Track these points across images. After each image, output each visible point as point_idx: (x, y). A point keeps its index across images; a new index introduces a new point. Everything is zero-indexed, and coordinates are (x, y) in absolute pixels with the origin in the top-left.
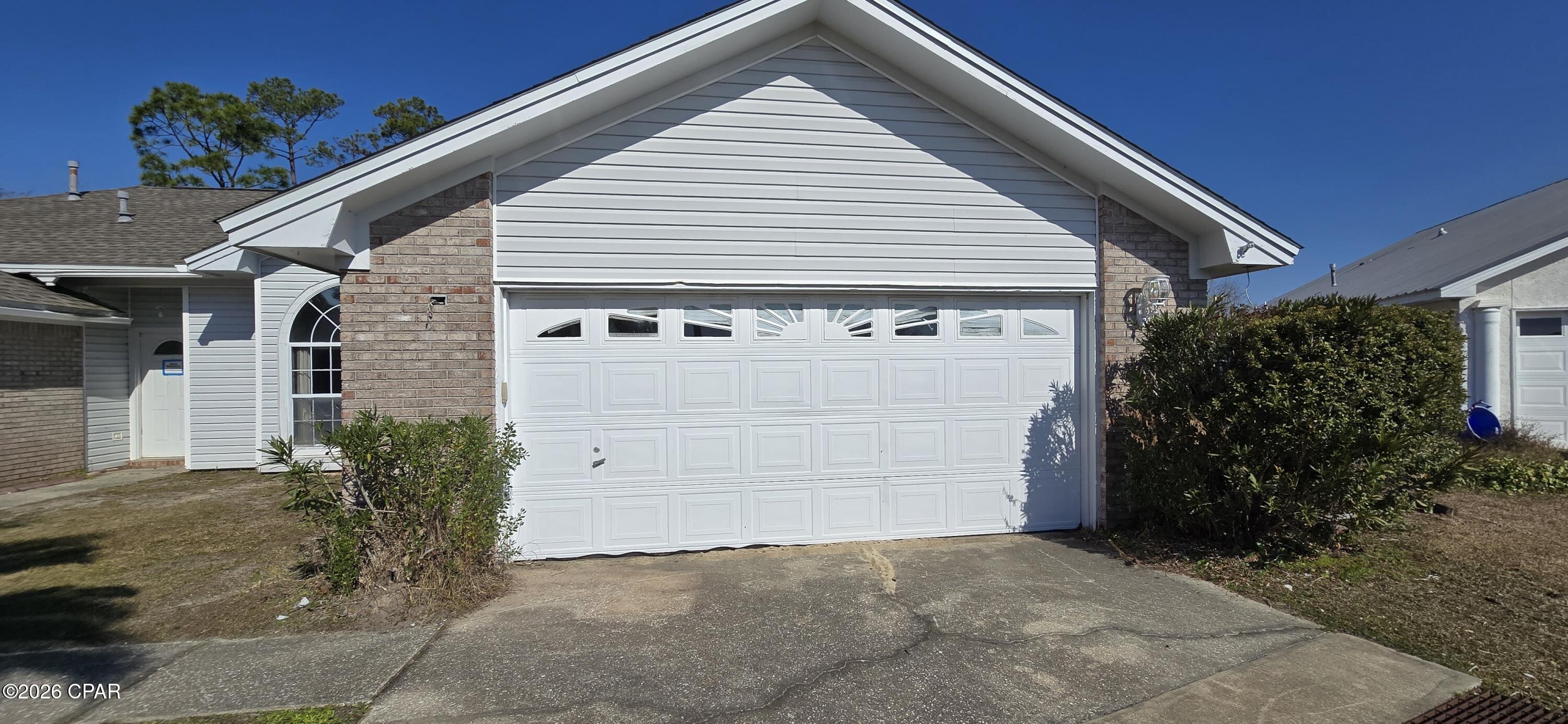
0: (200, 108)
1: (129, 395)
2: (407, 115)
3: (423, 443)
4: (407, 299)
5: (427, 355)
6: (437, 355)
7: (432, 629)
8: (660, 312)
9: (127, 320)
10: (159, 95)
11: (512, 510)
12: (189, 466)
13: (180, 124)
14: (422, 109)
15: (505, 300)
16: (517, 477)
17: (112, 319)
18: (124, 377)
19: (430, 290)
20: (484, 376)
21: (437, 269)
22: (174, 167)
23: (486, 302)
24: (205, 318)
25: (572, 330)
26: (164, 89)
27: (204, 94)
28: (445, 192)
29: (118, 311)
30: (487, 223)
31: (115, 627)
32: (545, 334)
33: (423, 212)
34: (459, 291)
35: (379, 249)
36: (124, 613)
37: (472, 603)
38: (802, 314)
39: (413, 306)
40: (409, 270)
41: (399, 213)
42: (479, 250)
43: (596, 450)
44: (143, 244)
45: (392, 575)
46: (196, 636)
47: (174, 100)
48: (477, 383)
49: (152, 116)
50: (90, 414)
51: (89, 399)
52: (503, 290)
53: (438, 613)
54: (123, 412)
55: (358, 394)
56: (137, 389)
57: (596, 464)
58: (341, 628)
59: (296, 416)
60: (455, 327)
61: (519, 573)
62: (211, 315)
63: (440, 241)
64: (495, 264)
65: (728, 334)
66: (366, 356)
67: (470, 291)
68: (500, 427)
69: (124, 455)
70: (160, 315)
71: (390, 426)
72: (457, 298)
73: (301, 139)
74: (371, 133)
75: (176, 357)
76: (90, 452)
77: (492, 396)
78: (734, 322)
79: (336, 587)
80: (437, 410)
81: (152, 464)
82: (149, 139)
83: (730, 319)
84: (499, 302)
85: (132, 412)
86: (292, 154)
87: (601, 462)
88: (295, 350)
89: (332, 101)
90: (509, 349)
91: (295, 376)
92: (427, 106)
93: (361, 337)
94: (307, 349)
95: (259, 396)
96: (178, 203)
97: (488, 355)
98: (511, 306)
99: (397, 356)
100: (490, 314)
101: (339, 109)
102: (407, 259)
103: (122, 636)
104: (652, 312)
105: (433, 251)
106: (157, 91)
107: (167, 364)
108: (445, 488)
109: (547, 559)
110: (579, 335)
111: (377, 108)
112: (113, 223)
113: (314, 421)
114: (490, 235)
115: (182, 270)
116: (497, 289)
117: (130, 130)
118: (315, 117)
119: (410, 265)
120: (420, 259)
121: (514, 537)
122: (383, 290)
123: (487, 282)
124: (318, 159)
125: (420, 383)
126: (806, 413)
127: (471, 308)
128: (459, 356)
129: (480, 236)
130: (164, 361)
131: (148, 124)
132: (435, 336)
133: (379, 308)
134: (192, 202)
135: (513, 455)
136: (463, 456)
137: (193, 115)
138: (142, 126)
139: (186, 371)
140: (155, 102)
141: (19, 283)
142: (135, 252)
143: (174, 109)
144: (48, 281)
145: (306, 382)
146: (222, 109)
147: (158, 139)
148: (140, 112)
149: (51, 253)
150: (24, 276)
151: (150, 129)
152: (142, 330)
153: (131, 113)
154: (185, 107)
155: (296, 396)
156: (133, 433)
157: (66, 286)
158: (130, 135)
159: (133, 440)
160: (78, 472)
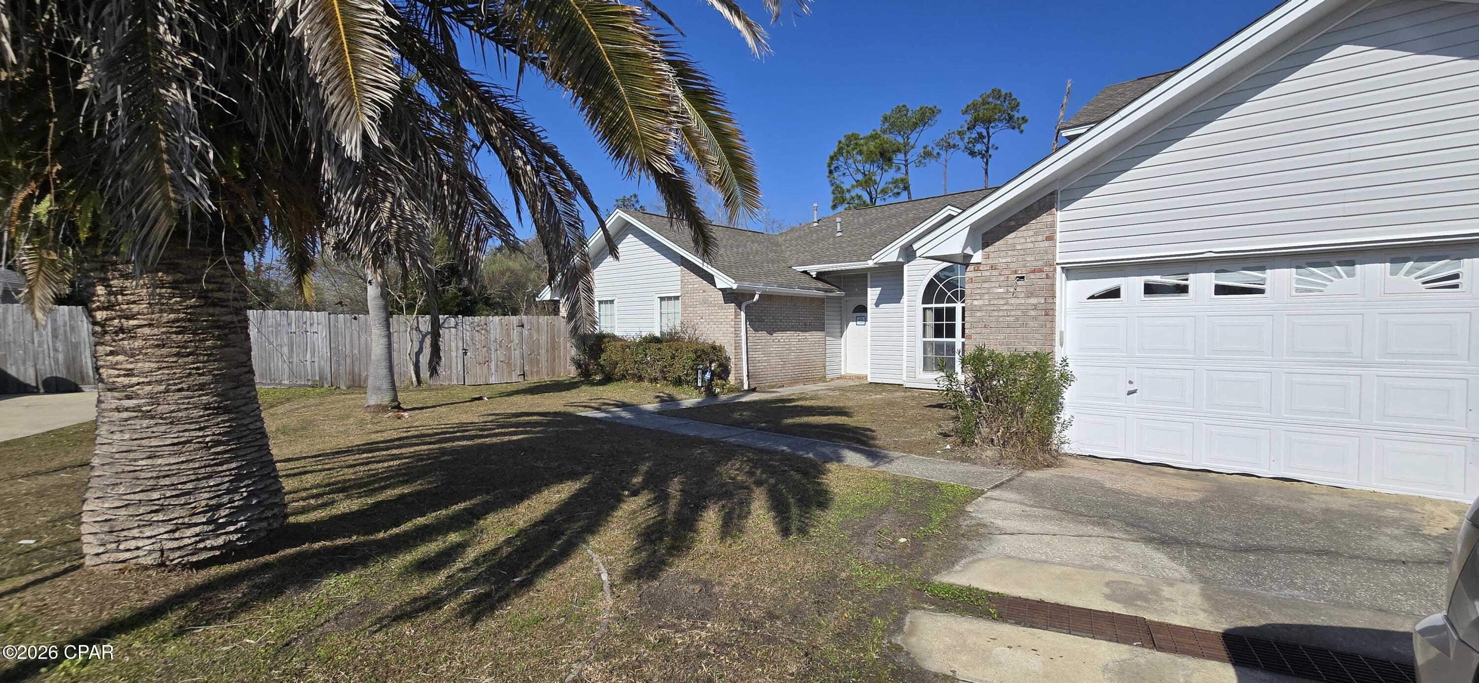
0: (861, 147)
1: (841, 336)
2: (987, 106)
3: (1012, 365)
4: (1002, 278)
5: (1013, 313)
6: (1019, 313)
7: (1015, 472)
8: (1191, 276)
9: (843, 294)
10: (841, 145)
11: (1064, 415)
12: (870, 380)
13: (850, 161)
14: (999, 98)
15: (1064, 275)
16: (1069, 395)
17: (838, 293)
18: (840, 325)
19: (1016, 272)
20: (1048, 326)
21: (1020, 258)
22: (849, 191)
23: (1051, 277)
24: (878, 290)
25: (1114, 293)
26: (843, 140)
27: (862, 137)
28: (1027, 208)
29: (840, 289)
30: (1053, 225)
31: (872, 442)
32: (1092, 297)
33: (1013, 223)
34: (1034, 272)
35: (987, 250)
36: (873, 438)
37: (1037, 466)
38: (1354, 270)
39: (1005, 283)
40: (1004, 261)
41: (999, 226)
42: (1047, 244)
43: (1131, 382)
44: (850, 248)
45: (992, 440)
46: (905, 452)
47: (848, 146)
48: (1044, 330)
49: (837, 160)
50: (827, 346)
51: (827, 338)
52: (1062, 268)
53: (1018, 465)
54: (839, 346)
55: (974, 337)
56: (844, 334)
57: (1130, 393)
58: (967, 462)
59: (925, 352)
60: (1030, 295)
61: (1068, 459)
62: (881, 288)
63: (1023, 240)
64: (1058, 250)
65: (1261, 291)
66: (979, 314)
67: (1041, 271)
68: (1058, 359)
69: (838, 370)
70: (856, 291)
71: (993, 356)
72: (1032, 276)
73: (913, 147)
74: (960, 130)
75: (863, 314)
76: (828, 367)
77: (1053, 340)
78: (1268, 281)
79: (963, 442)
80: (1019, 348)
81: (850, 376)
82: (836, 175)
83: (1264, 279)
84: (1060, 276)
85: (843, 346)
86: (906, 161)
87: (1134, 392)
88: (925, 309)
89: (933, 112)
90: (1065, 308)
91: (924, 325)
92: (1003, 94)
93: (976, 303)
94: (931, 309)
95: (905, 339)
97: (1051, 313)
98: (1068, 279)
99: (996, 314)
100: (1053, 285)
101: (938, 117)
102: (1003, 254)
103: (875, 446)
104: (1185, 277)
105: (1018, 247)
106: (840, 142)
107: (858, 318)
108: (1023, 394)
109: (1089, 456)
110: (1119, 297)
111: (964, 108)
112: (834, 237)
113: (934, 356)
114: (1055, 232)
115: (870, 263)
116: (1059, 268)
117: (827, 170)
118: (922, 128)
119: (1004, 257)
120: (1010, 253)
121: (1065, 433)
122: (988, 274)
123: (1052, 264)
124: (923, 161)
125: (1008, 330)
126: (1355, 365)
127: (1040, 282)
128: (1033, 313)
129: (1048, 234)
130: (856, 317)
131: (836, 165)
132: (1018, 301)
133: (986, 285)
135: (1066, 378)
136: (1034, 376)
137: (857, 153)
138: (832, 168)
139: (869, 323)
140: (839, 150)
141: (804, 276)
142: (847, 254)
143: (848, 152)
144: (814, 274)
145: (930, 331)
146: (872, 145)
147: (840, 173)
148: (832, 158)
149: (814, 258)
150: (805, 272)
151: (837, 168)
152: (847, 299)
153: (828, 160)
154: (853, 149)
155: (925, 339)
156: (843, 359)
157: (821, 276)
158: (827, 174)
159: (843, 363)
160: (823, 379)
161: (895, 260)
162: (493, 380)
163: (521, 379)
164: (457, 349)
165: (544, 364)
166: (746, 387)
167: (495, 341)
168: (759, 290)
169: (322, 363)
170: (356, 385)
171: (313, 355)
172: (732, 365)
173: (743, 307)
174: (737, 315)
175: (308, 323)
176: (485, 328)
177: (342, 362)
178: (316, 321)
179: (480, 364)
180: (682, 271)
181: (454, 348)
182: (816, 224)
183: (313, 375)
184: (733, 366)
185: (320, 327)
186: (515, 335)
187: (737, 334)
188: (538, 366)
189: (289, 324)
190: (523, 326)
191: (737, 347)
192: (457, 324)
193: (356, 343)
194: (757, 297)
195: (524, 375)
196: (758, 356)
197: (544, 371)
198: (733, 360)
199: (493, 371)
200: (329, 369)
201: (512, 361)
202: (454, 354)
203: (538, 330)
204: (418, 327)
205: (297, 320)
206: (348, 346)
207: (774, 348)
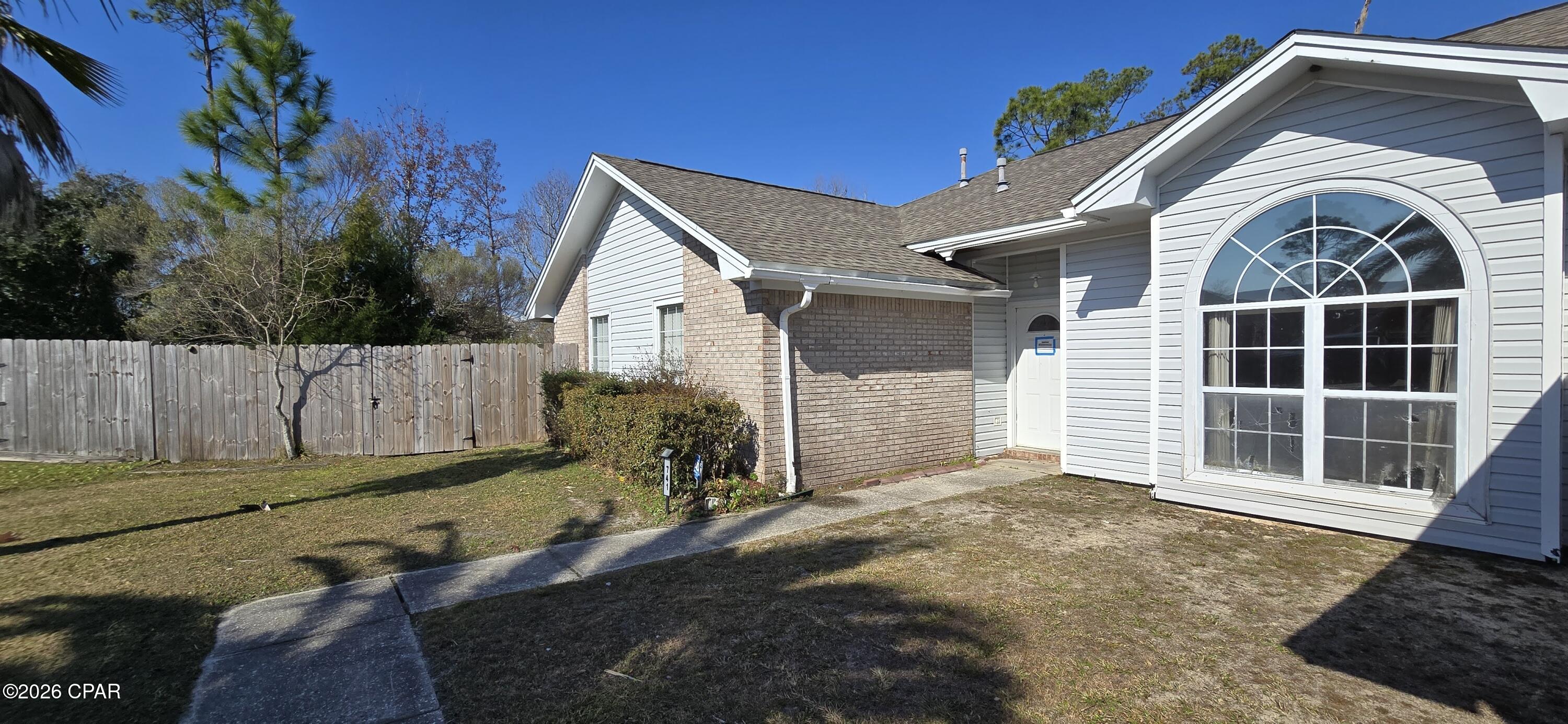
0: (1043, 103)
1: (1007, 376)
2: (1219, 59)
9: (1006, 293)
10: (1014, 104)
12: (1065, 469)
13: (1028, 124)
14: (1236, 47)
17: (995, 292)
18: (1003, 356)
24: (1083, 283)
26: (1017, 97)
27: (1044, 90)
29: (1002, 284)
44: (1021, 204)
47: (1023, 105)
49: (1008, 125)
50: (977, 396)
51: (977, 381)
54: (1002, 396)
56: (1013, 372)
59: (1208, 420)
62: (1090, 277)
69: (1001, 442)
70: (1036, 286)
73: (1114, 122)
74: (1179, 95)
75: (1049, 333)
76: (978, 437)
81: (1024, 456)
82: (1006, 146)
85: (1009, 395)
88: (1208, 317)
89: (1142, 74)
91: (1207, 356)
92: (1242, 42)
94: (1227, 315)
96: (1044, 165)
101: (1148, 80)
106: (1012, 100)
107: (1039, 341)
111: (1183, 67)
112: (993, 194)
113: (1236, 430)
115: (1067, 220)
117: (994, 140)
118: (1125, 98)
130: (1037, 339)
131: (1006, 134)
134: (1056, 160)
137: (1037, 113)
138: (1002, 138)
139: (1062, 351)
140: (1011, 110)
141: (926, 261)
142: (1014, 213)
143: (1023, 111)
144: (947, 255)
145: (1220, 368)
146: (1059, 98)
147: (1014, 144)
148: (1001, 124)
149: (950, 226)
150: (932, 254)
151: (1008, 138)
152: (1019, 304)
153: (995, 126)
154: (1033, 107)
155: (1208, 389)
156: (1009, 418)
157: (962, 259)
158: (995, 145)
159: (1009, 426)
160: (970, 460)
161: (1131, 200)
162: (420, 447)
163: (468, 446)
164: (363, 398)
165: (507, 422)
166: (791, 488)
167: (426, 385)
168: (811, 280)
169: (139, 422)
170: (197, 456)
171: (125, 410)
172: (760, 443)
173: (784, 319)
174: (768, 338)
175: (118, 360)
176: (408, 362)
177: (171, 420)
178: (130, 356)
179: (399, 421)
180: (685, 254)
181: (357, 396)
182: (963, 184)
183: (126, 442)
184: (762, 444)
185: (137, 364)
186: (459, 377)
187: (770, 378)
188: (498, 424)
189: (88, 362)
190: (471, 360)
191: (771, 402)
192: (363, 359)
193: (195, 390)
194: (807, 297)
195: (473, 439)
196: (823, 420)
197: (509, 431)
198: (761, 432)
199: (421, 433)
200: (150, 431)
201: (454, 417)
202: (357, 406)
203: (498, 369)
204: (298, 364)
205: (101, 354)
206: (181, 396)
207: (860, 403)
